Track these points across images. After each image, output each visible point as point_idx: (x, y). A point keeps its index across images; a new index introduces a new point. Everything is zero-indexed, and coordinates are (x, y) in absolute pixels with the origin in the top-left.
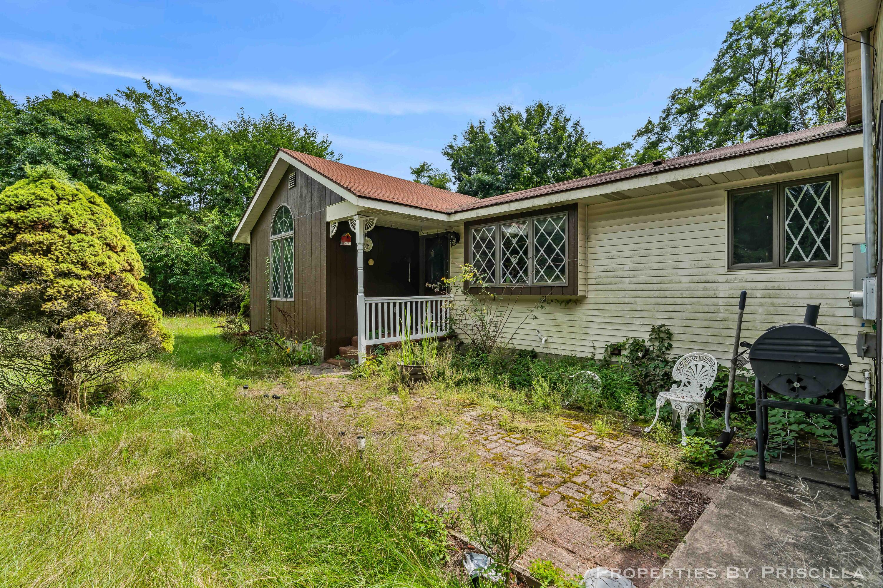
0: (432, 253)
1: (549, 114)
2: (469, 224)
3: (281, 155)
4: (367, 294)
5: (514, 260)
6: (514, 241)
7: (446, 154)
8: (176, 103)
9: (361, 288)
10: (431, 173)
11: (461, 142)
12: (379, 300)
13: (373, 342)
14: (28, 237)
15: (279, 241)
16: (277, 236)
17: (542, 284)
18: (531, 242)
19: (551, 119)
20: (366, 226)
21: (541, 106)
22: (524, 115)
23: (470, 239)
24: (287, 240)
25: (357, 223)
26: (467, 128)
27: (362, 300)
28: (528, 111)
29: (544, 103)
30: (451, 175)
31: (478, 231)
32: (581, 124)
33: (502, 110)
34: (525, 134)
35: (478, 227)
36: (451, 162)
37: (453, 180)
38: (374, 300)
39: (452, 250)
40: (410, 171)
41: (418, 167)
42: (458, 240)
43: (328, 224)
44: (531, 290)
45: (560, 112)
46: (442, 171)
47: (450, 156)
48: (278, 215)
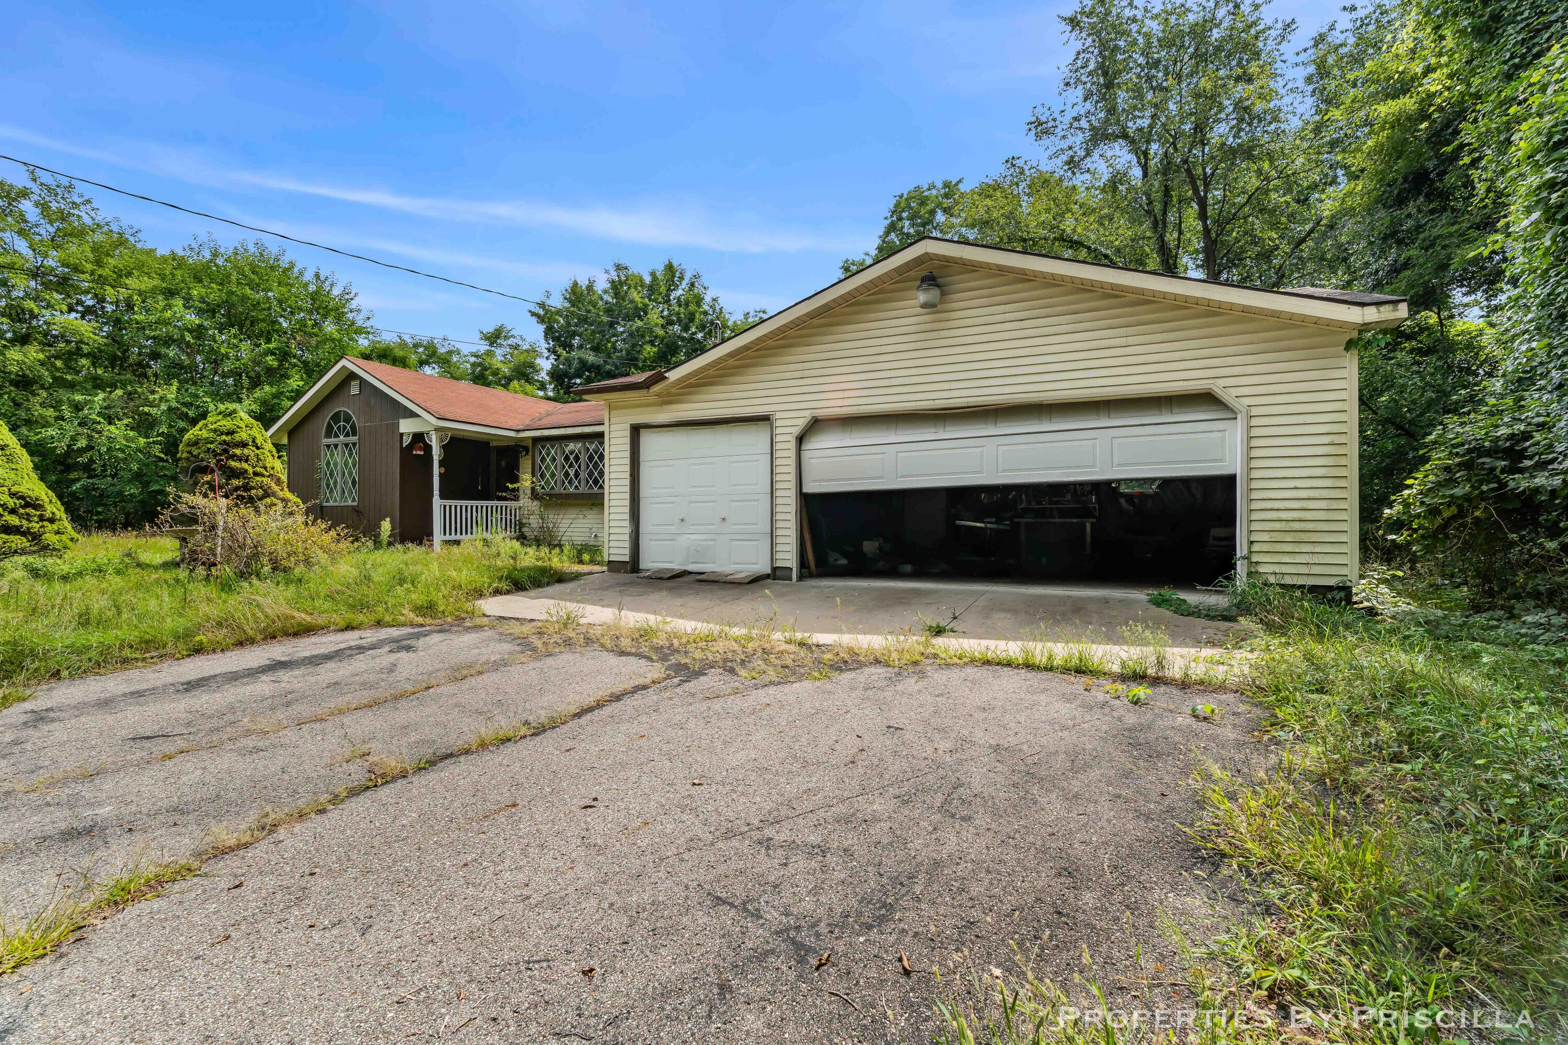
0: (503, 463)
1: (681, 278)
2: (536, 440)
3: (343, 362)
4: (443, 496)
5: (572, 473)
6: (572, 457)
7: (533, 314)
8: (82, 208)
9: (436, 492)
10: (511, 341)
11: (557, 302)
12: (454, 503)
13: (448, 537)
14: (238, 452)
15: (336, 446)
16: (333, 440)
17: (590, 491)
18: (583, 458)
19: (684, 284)
20: (442, 441)
21: (670, 268)
22: (648, 279)
23: (537, 453)
24: (347, 445)
25: (434, 437)
26: (568, 284)
27: (437, 502)
28: (653, 274)
29: (675, 264)
30: (543, 346)
31: (543, 447)
32: (720, 301)
33: (618, 267)
34: (646, 305)
35: (543, 443)
36: (542, 328)
37: (546, 354)
38: (448, 502)
39: (521, 461)
40: (478, 336)
41: (492, 330)
42: (527, 453)
43: (402, 435)
44: (583, 496)
45: (697, 277)
46: (530, 339)
47: (541, 319)
48: (336, 417)
